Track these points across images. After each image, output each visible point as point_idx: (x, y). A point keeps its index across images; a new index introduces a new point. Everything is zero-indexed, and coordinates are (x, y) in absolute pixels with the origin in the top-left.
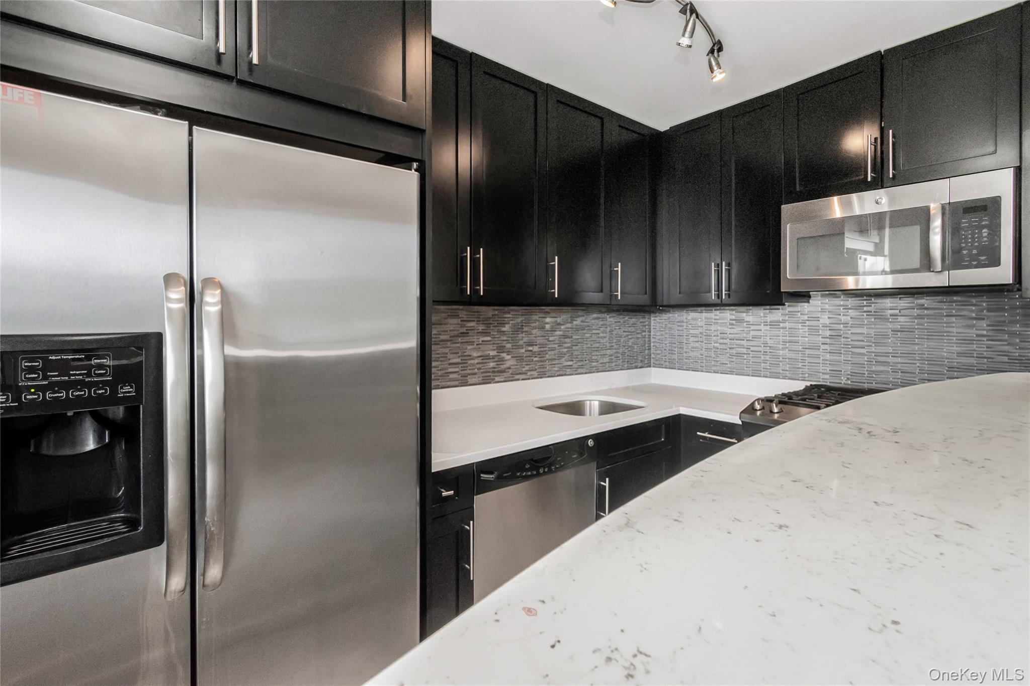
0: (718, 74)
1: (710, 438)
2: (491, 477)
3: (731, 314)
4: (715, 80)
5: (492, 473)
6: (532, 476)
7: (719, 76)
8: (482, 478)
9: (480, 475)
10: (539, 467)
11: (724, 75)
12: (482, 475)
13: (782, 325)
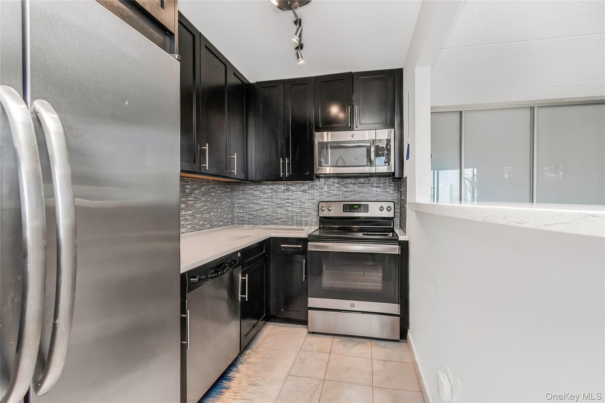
0: (301, 60)
1: (287, 247)
2: (196, 279)
3: (284, 187)
4: (299, 63)
5: (195, 277)
6: (215, 277)
7: (301, 62)
8: (191, 281)
9: (190, 280)
10: (218, 271)
11: (303, 61)
12: (191, 279)
13: (307, 191)
